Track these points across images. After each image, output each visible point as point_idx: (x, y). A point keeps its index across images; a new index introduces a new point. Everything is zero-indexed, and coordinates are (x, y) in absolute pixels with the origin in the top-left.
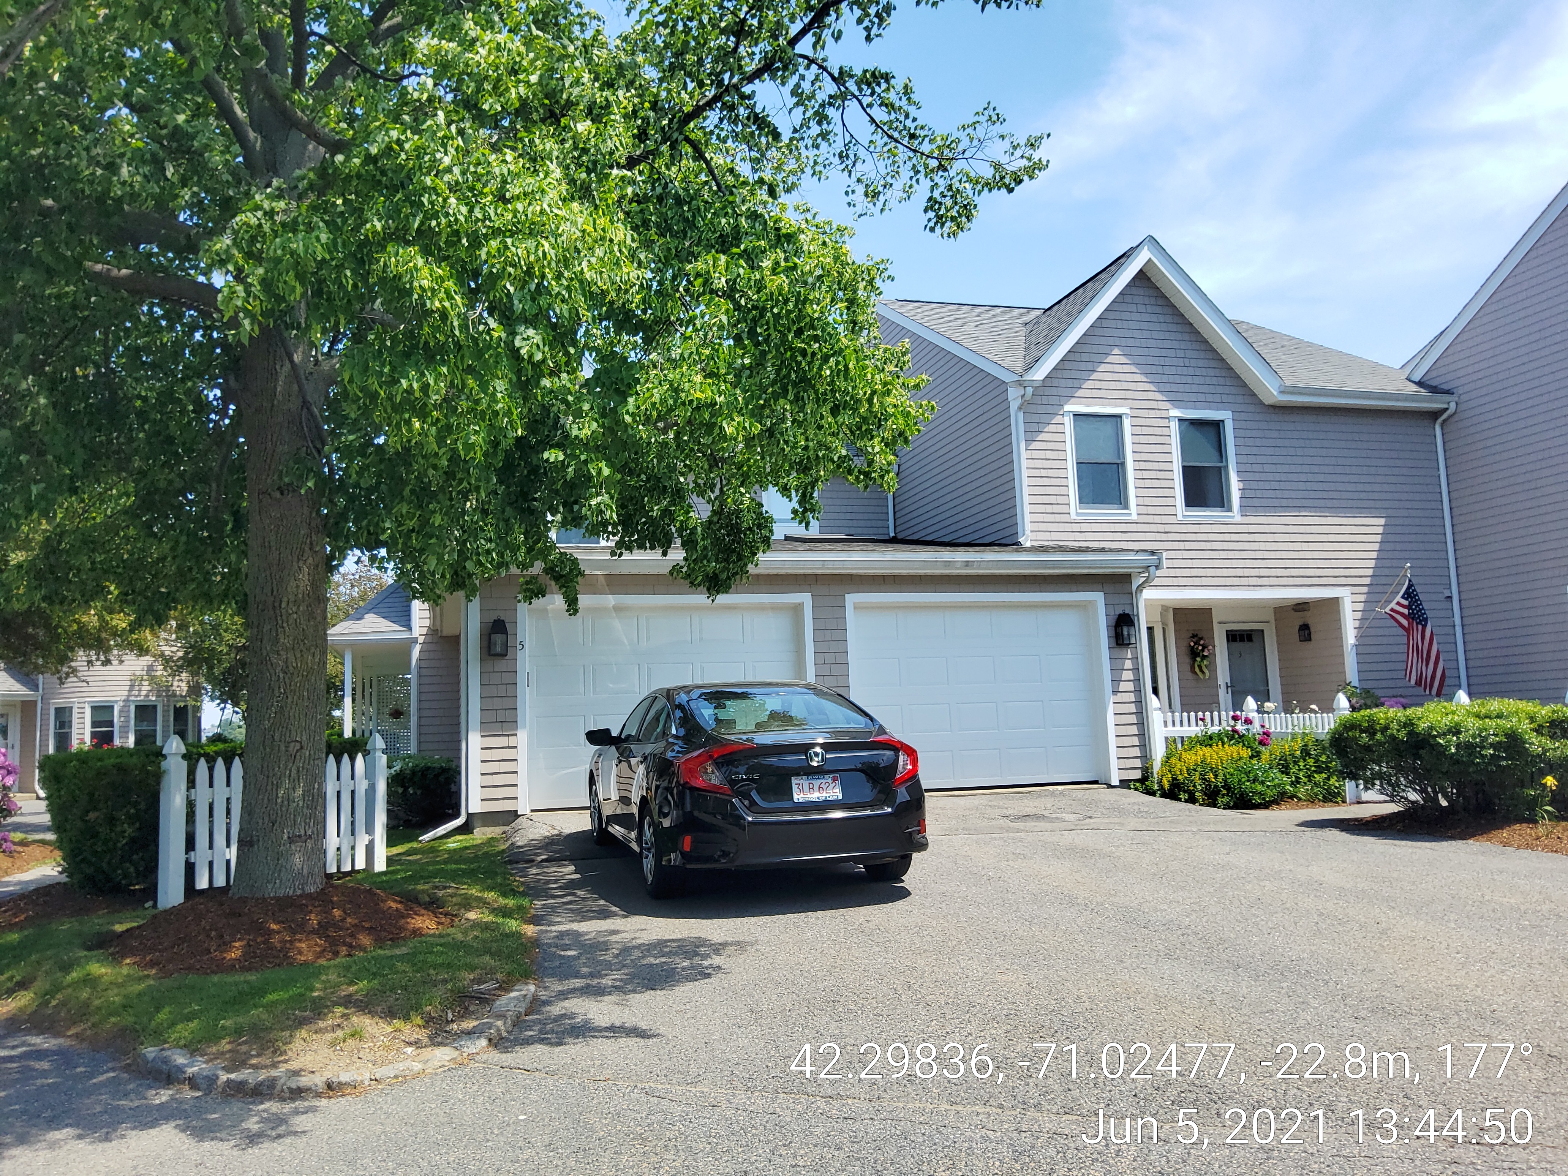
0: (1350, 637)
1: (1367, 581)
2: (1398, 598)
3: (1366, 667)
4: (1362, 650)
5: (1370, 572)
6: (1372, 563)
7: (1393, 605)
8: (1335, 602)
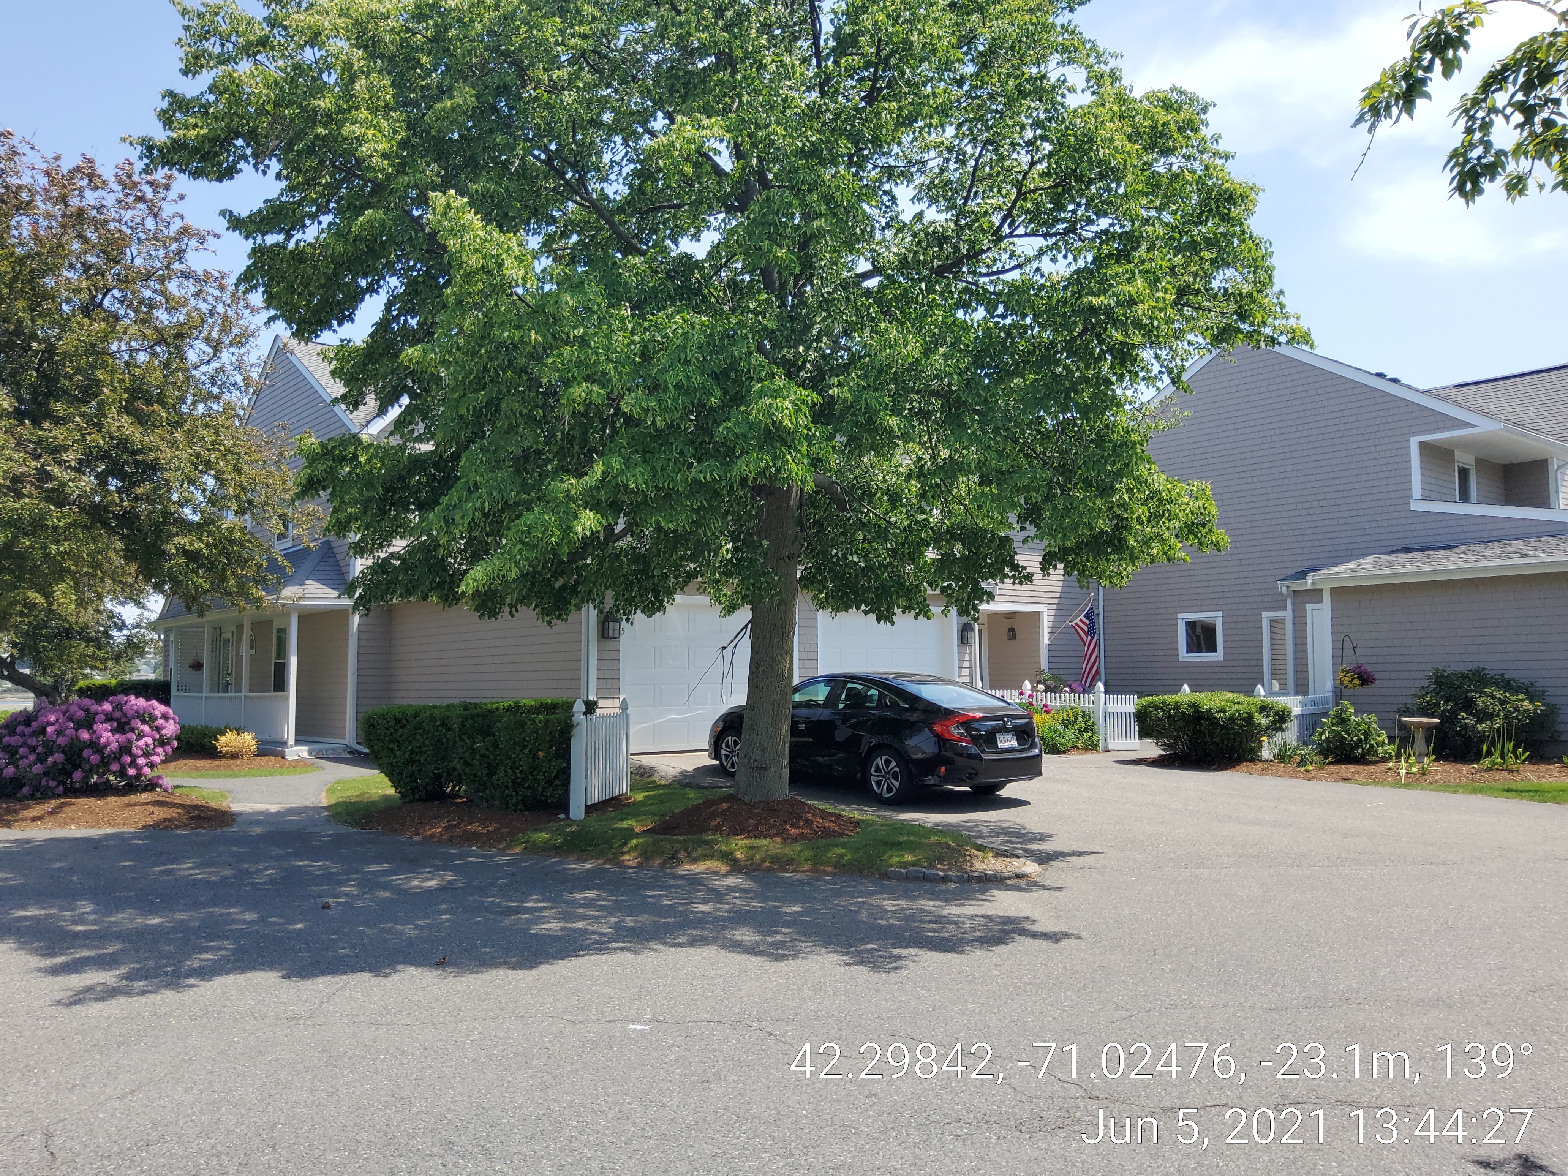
0: (1045, 640)
1: (1056, 601)
2: (1082, 617)
3: (1053, 660)
4: (1052, 648)
5: (1058, 595)
6: (1059, 589)
7: (1077, 621)
8: (1037, 614)
